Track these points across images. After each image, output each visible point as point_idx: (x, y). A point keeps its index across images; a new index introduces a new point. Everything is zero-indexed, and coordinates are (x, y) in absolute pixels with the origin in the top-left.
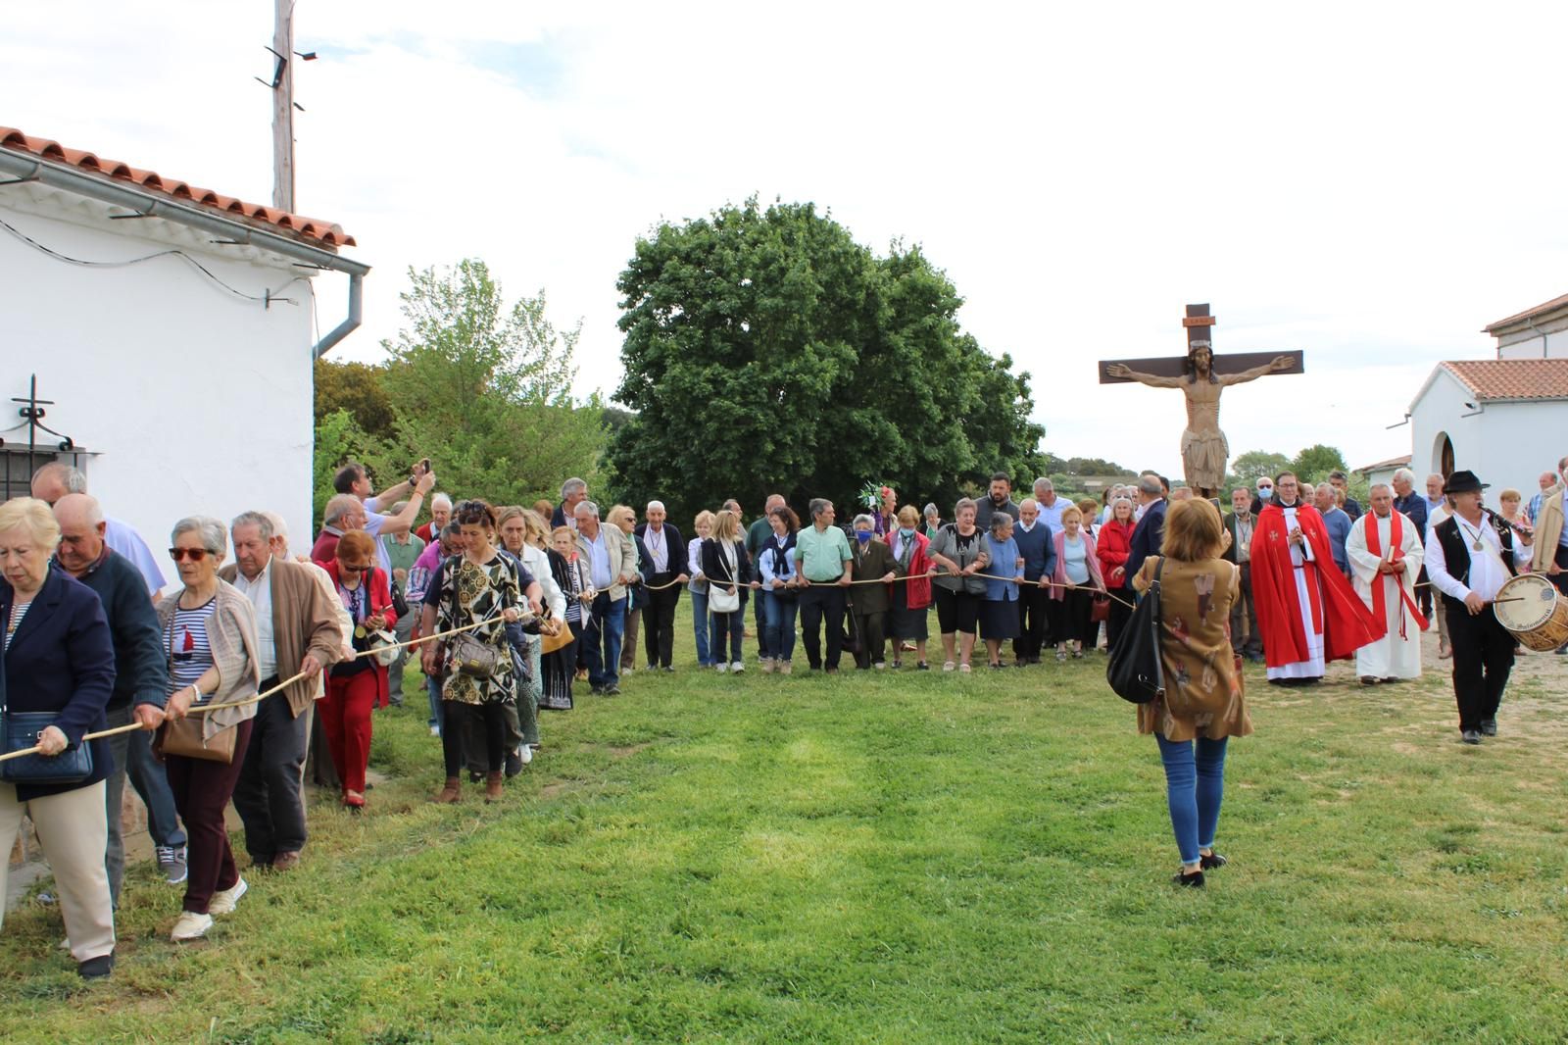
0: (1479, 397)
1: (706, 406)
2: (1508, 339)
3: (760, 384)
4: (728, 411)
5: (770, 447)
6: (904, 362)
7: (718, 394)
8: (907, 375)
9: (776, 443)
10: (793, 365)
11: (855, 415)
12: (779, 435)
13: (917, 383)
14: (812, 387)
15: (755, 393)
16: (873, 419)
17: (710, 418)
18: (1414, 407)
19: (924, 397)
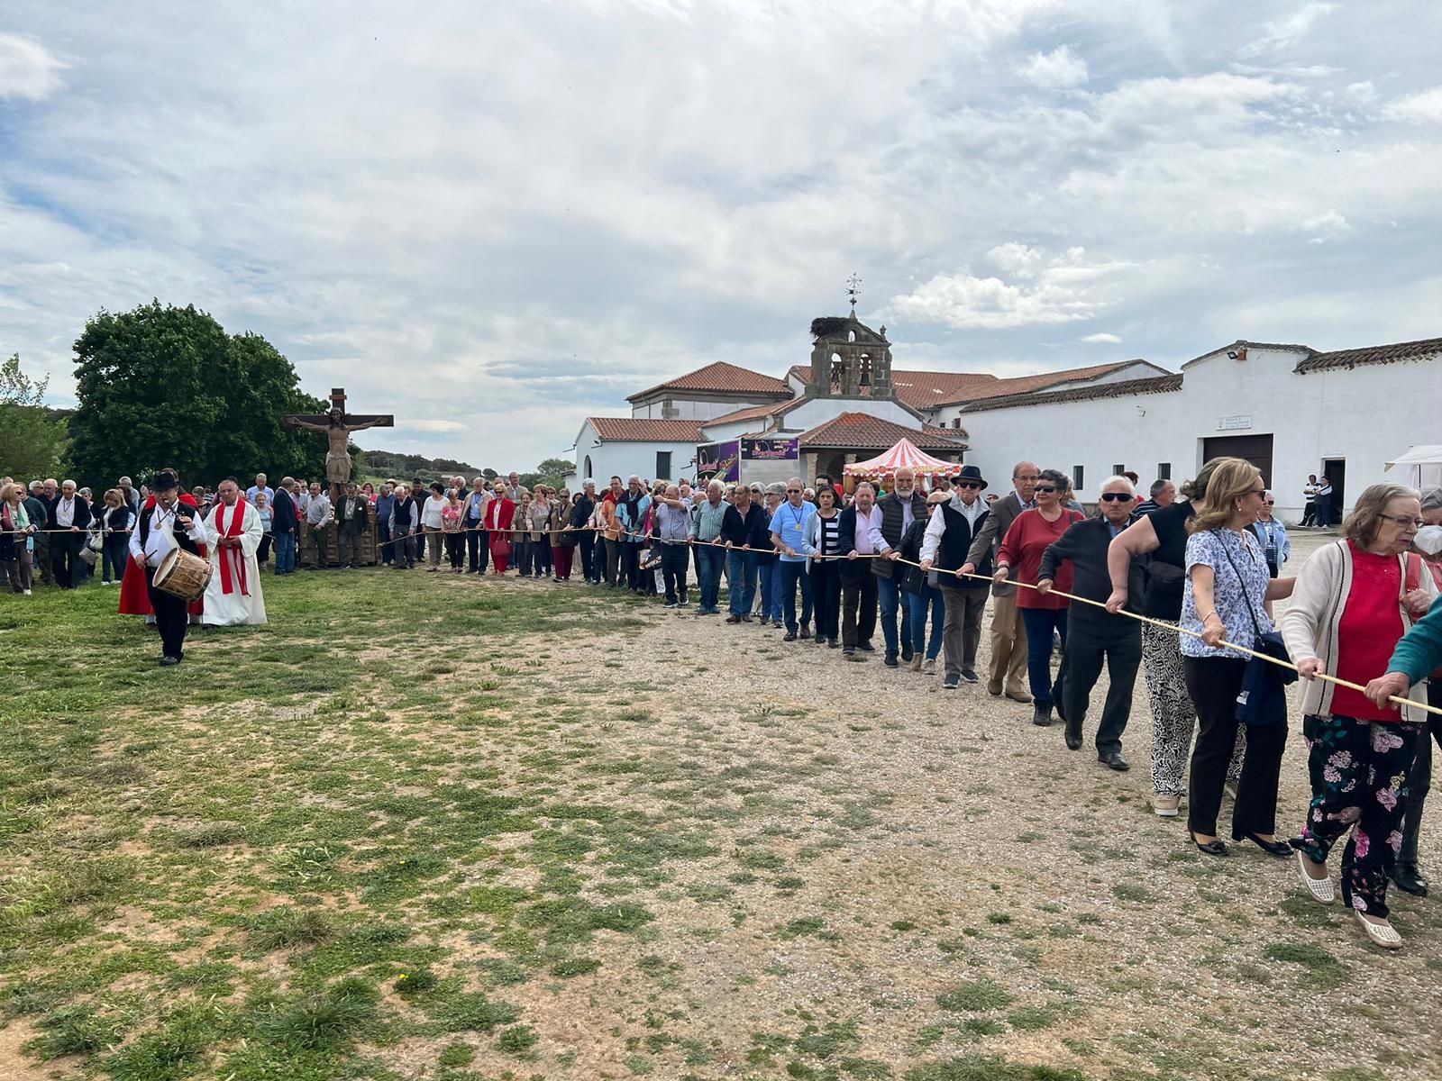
0: (600, 438)
1: (134, 427)
2: (636, 405)
3: (170, 416)
4: (149, 431)
5: (176, 452)
6: (263, 406)
7: (144, 421)
8: (264, 413)
9: (179, 450)
10: (190, 407)
11: (232, 437)
12: (183, 447)
13: (270, 418)
14: (203, 419)
15: (167, 421)
16: (242, 439)
17: (137, 434)
18: (577, 441)
19: (273, 426)
